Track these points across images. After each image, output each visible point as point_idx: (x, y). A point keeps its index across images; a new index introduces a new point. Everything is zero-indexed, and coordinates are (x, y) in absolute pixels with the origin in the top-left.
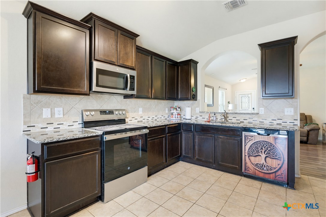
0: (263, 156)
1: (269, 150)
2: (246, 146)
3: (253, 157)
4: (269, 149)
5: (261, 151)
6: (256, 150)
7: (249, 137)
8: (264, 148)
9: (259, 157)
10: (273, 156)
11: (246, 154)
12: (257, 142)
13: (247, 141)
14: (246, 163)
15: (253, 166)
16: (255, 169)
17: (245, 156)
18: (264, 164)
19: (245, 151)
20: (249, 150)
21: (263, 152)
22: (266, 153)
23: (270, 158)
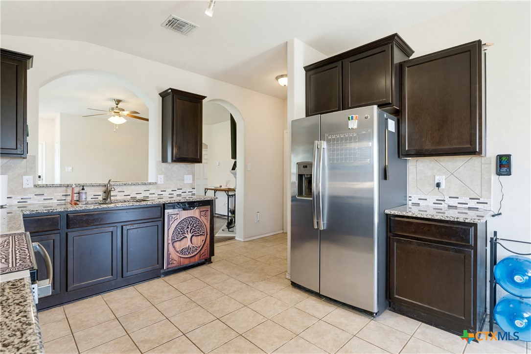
0: (189, 236)
1: (195, 227)
2: (169, 230)
3: (178, 242)
4: (195, 225)
5: (187, 231)
6: (181, 231)
7: (174, 216)
8: (189, 227)
9: (185, 239)
10: (198, 233)
11: (170, 241)
12: (183, 220)
13: (171, 222)
14: (169, 254)
15: (178, 254)
16: (180, 257)
17: (168, 244)
18: (190, 246)
19: (168, 237)
20: (173, 234)
21: (189, 231)
22: (192, 231)
23: (196, 236)
